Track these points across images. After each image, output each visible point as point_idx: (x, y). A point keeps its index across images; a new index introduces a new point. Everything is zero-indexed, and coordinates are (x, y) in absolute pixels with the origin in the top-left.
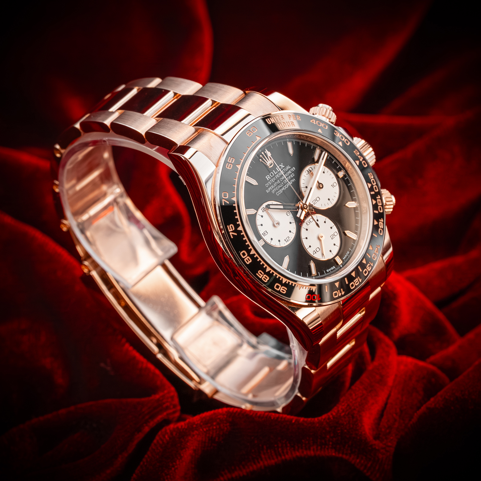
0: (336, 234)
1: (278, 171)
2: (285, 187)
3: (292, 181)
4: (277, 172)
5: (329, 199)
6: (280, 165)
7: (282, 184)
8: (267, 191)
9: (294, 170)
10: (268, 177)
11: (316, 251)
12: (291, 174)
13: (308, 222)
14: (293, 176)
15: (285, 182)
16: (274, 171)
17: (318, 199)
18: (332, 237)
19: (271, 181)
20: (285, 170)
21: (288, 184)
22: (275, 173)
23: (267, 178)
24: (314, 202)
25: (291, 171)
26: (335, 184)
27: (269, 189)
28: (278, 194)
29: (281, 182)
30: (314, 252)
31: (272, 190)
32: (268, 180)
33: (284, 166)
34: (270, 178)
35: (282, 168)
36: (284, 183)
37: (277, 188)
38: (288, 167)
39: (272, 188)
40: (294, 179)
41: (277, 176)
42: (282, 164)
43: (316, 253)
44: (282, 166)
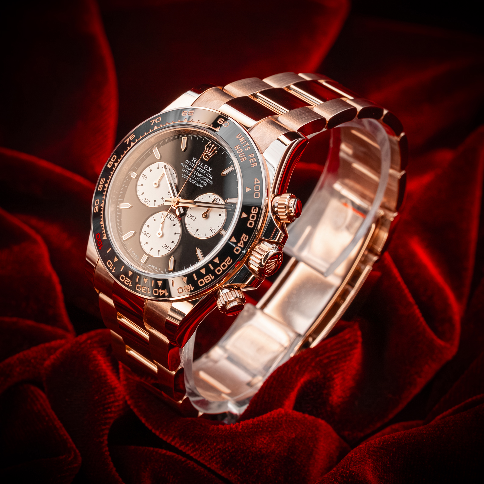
0: (169, 249)
1: (204, 167)
2: (192, 181)
3: (200, 185)
4: (202, 167)
5: (197, 230)
6: (210, 168)
7: (193, 176)
8: (182, 164)
9: (211, 183)
10: (195, 160)
11: (146, 234)
12: (206, 182)
13: (170, 216)
14: (205, 184)
15: (197, 178)
16: (202, 163)
17: (194, 218)
18: (165, 245)
19: (192, 164)
20: (208, 174)
21: (195, 182)
22: (201, 166)
23: (193, 160)
24: (190, 215)
25: (208, 181)
26: (213, 231)
27: (185, 165)
28: (183, 175)
29: (195, 175)
30: (145, 233)
31: (185, 169)
32: (192, 161)
33: (210, 172)
34: (194, 162)
35: (208, 171)
36: (195, 177)
37: (188, 173)
38: (211, 177)
39: (186, 167)
40: (202, 187)
41: (199, 169)
42: (212, 169)
43: (145, 234)
44: (210, 170)
